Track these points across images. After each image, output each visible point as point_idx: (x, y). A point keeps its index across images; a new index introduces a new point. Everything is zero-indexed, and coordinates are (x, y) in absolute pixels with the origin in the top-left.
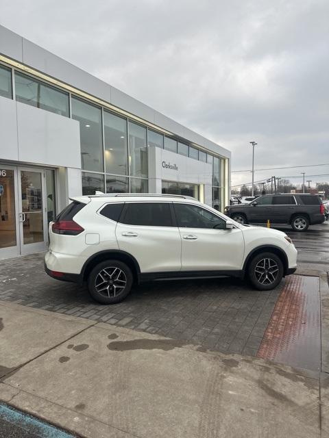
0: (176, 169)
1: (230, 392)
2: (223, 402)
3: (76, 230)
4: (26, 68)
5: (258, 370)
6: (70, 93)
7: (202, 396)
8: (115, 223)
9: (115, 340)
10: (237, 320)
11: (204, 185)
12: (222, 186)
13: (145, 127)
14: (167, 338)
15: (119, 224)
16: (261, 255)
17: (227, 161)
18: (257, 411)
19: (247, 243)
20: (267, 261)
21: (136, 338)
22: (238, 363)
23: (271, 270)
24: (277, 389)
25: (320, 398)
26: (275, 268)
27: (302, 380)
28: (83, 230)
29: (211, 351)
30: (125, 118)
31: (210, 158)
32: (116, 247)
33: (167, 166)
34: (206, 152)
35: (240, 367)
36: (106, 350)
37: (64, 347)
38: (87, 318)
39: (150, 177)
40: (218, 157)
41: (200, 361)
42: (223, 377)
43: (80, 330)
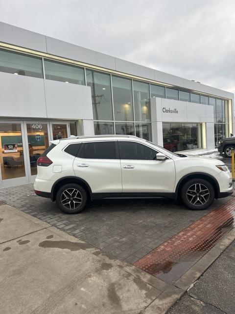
0: (177, 112)
1: (82, 289)
2: (70, 295)
3: (48, 163)
4: (51, 56)
5: (120, 275)
6: (85, 68)
7: (60, 288)
8: (74, 157)
9: (49, 240)
10: (146, 233)
11: (206, 123)
12: (227, 123)
13: (148, 83)
14: (83, 242)
15: (77, 158)
16: (192, 181)
17: (230, 101)
18: (85, 308)
19: (178, 171)
20: (198, 186)
21: (63, 240)
22: (113, 266)
23: (202, 193)
24: (119, 293)
25: (146, 307)
26: (206, 192)
27: (147, 289)
28: (52, 163)
29: (103, 255)
30: (130, 79)
31: (212, 101)
32: (73, 174)
33: (167, 111)
34: (208, 96)
35: (109, 271)
36: (37, 246)
37: (15, 241)
38: (49, 223)
39: (152, 121)
40: (221, 99)
41: (87, 262)
42: (90, 276)
43: (36, 230)
